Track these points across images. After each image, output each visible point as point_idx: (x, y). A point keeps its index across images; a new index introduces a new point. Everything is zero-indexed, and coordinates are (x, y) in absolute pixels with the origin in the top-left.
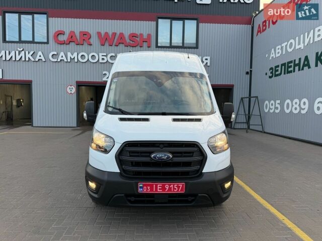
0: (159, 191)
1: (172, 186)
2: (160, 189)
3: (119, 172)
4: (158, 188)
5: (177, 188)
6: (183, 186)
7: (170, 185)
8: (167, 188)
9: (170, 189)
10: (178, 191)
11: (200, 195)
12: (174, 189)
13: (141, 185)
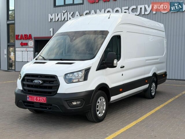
0: (35, 101)
1: (40, 98)
2: (35, 100)
3: (22, 89)
4: (35, 99)
5: (42, 99)
6: (45, 99)
7: (39, 98)
8: (38, 99)
9: (39, 100)
10: (43, 101)
11: (53, 105)
12: (41, 100)
13: (28, 97)
